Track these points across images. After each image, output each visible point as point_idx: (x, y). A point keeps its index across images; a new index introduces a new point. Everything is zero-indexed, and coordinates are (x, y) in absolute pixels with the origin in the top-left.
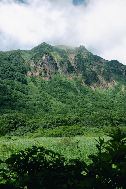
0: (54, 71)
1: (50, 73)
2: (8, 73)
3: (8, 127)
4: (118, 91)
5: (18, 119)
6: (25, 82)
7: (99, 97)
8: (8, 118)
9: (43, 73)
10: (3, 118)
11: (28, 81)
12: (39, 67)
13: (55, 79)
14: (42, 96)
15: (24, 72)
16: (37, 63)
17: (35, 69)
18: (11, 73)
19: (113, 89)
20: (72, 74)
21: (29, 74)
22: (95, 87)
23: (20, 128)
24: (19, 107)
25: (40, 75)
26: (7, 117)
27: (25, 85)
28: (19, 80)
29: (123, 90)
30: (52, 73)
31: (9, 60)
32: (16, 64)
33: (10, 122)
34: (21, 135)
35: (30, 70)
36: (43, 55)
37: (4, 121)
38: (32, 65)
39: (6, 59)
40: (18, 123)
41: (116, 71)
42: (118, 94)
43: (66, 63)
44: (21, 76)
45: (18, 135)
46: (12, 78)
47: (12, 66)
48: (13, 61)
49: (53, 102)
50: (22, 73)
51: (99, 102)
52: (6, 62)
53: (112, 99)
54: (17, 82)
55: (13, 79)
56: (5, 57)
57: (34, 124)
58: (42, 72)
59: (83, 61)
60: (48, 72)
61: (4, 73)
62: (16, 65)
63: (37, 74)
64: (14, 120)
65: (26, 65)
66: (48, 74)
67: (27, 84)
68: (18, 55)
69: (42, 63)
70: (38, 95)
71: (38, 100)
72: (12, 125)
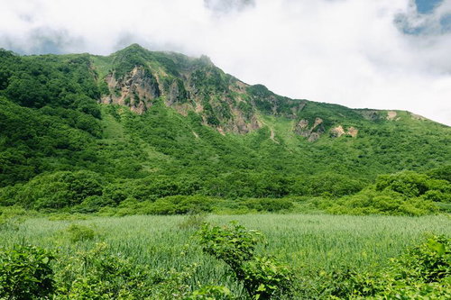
0: (152, 98)
1: (146, 101)
2: (64, 95)
3: (66, 196)
4: (264, 139)
5: (85, 182)
6: (97, 115)
7: (232, 148)
8: (66, 179)
9: (132, 101)
10: (56, 180)
11: (103, 112)
12: (125, 88)
13: (155, 112)
14: (130, 142)
15: (96, 95)
16: (121, 81)
17: (117, 91)
18: (70, 95)
19: (256, 134)
20: (185, 105)
21: (106, 100)
22: (225, 130)
23: (89, 198)
24: (85, 160)
25: (127, 102)
26: (64, 178)
27: (97, 120)
28: (86, 111)
29: (272, 137)
30: (149, 101)
31: (67, 71)
32: (80, 79)
33: (70, 187)
34: (92, 212)
35: (108, 93)
36: (133, 67)
37: (58, 186)
38: (112, 83)
39: (61, 70)
40: (86, 189)
41: (262, 103)
42: (264, 143)
43: (175, 84)
44: (89, 102)
45: (86, 212)
46: (73, 104)
47: (74, 83)
48: (74, 74)
49: (149, 153)
50: (93, 98)
51: (231, 156)
52: (61, 74)
53: (254, 152)
54: (82, 114)
55: (73, 108)
56: (58, 65)
57: (118, 191)
58: (129, 98)
59: (205, 83)
60: (141, 98)
61: (57, 95)
62: (80, 81)
63: (121, 101)
64: (77, 183)
65: (99, 82)
66: (141, 102)
67: (100, 119)
68: (84, 64)
69: (131, 82)
70: (121, 140)
71: (122, 149)
72: (74, 192)
